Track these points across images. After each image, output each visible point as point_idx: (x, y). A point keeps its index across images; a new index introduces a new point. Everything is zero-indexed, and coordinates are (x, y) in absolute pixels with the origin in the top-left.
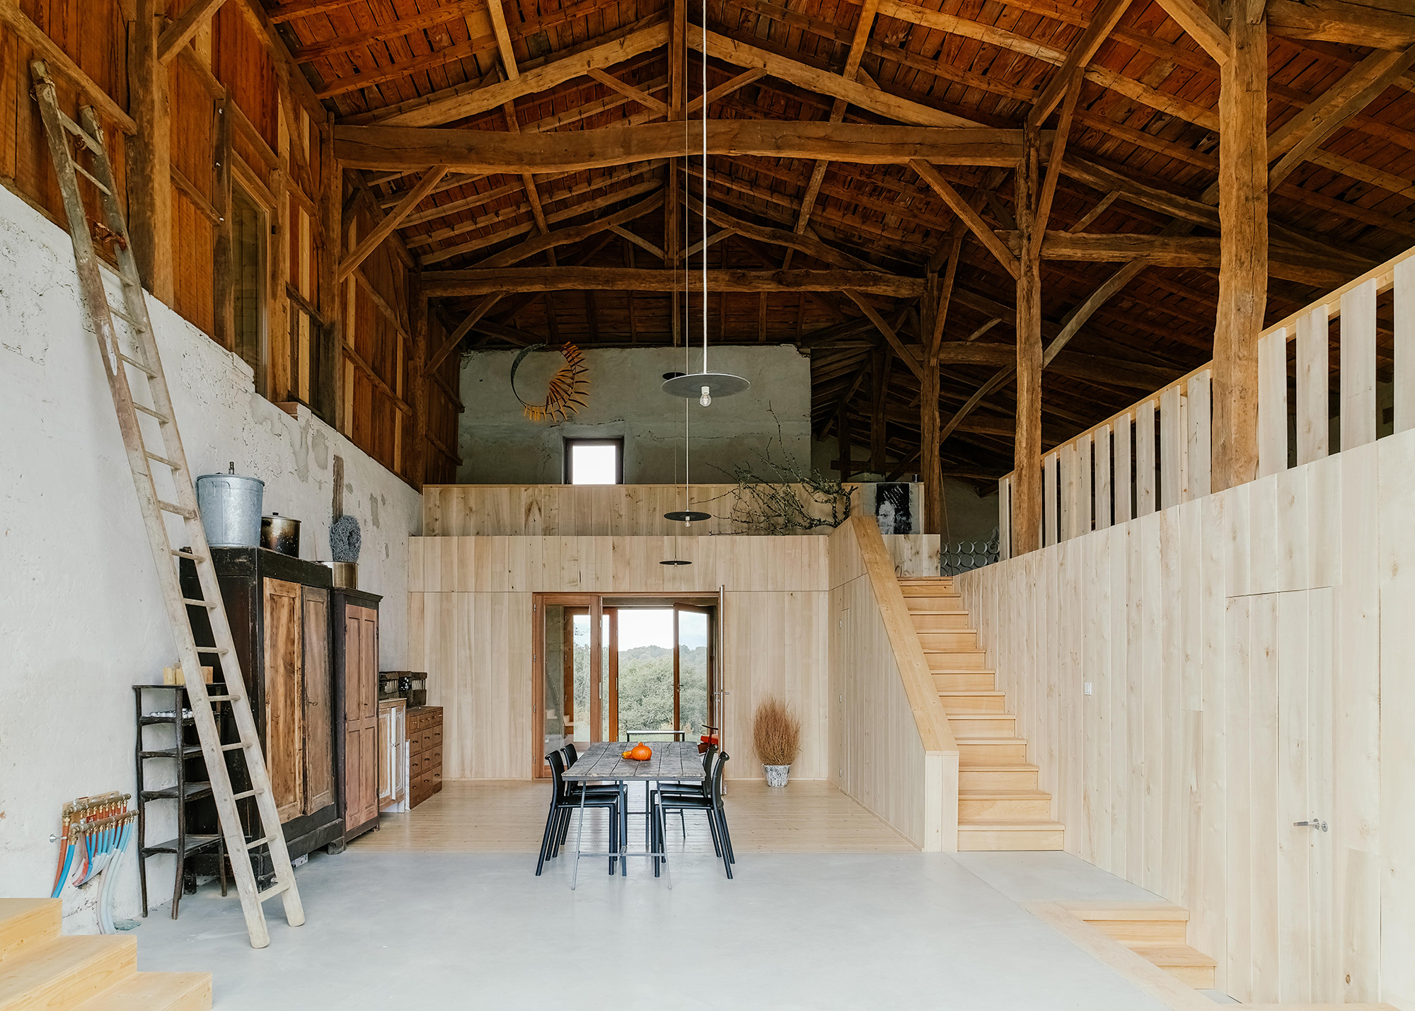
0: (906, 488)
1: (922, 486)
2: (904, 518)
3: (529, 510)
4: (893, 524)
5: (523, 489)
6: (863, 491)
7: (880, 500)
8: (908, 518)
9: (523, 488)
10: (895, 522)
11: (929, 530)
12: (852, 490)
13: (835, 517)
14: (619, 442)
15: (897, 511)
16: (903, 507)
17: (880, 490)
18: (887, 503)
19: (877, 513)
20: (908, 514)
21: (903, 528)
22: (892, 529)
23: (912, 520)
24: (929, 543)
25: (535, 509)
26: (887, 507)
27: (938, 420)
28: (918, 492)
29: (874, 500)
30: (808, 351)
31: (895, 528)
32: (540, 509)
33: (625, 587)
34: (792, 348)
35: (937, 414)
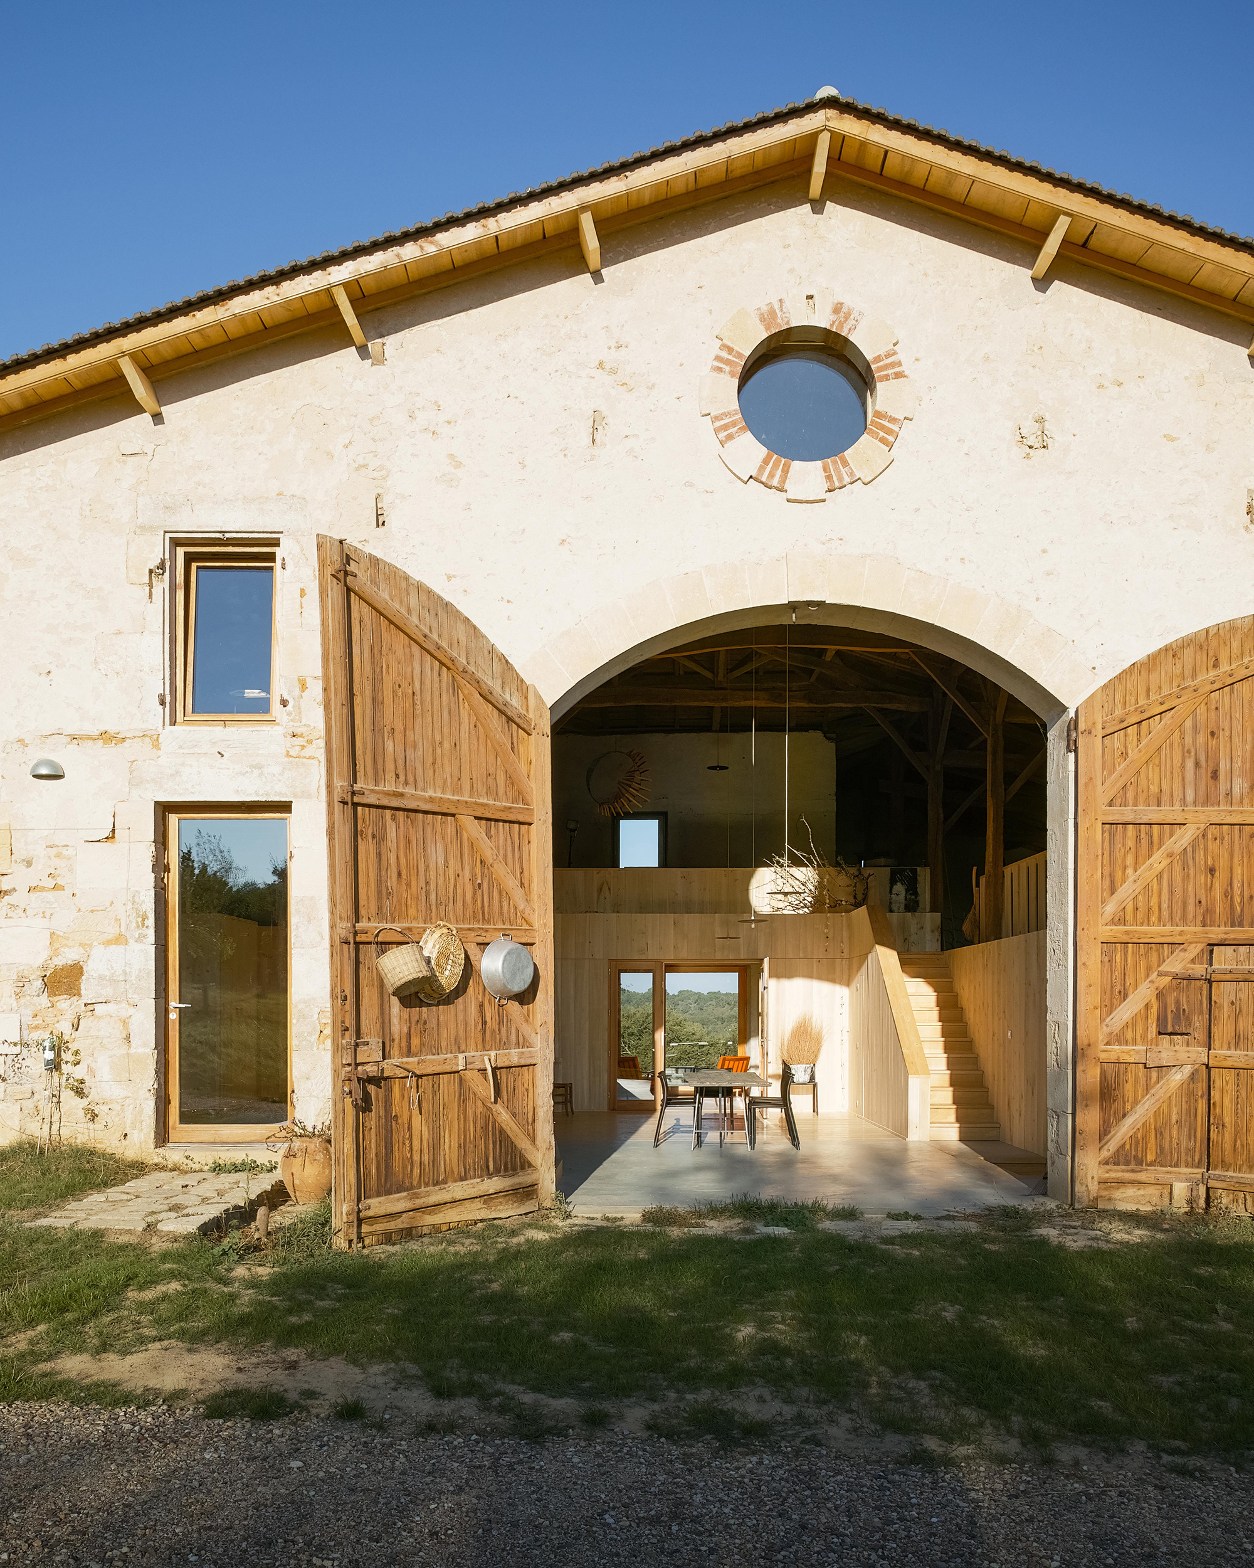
0: (915, 872)
1: (928, 870)
2: (913, 897)
3: (600, 890)
4: (904, 901)
5: (595, 872)
6: (878, 875)
7: (893, 882)
8: (916, 897)
9: (595, 870)
10: (906, 899)
11: (933, 910)
12: (870, 875)
13: (855, 898)
14: (662, 816)
15: (907, 891)
16: (912, 888)
17: (893, 874)
18: (899, 884)
19: (891, 892)
20: (916, 894)
21: (912, 906)
22: (903, 906)
23: (920, 898)
24: (931, 920)
25: (605, 888)
26: (899, 888)
27: (942, 815)
28: (924, 876)
29: (888, 882)
30: (834, 736)
31: (906, 905)
32: (609, 889)
33: (684, 954)
34: (819, 735)
35: (941, 811)
